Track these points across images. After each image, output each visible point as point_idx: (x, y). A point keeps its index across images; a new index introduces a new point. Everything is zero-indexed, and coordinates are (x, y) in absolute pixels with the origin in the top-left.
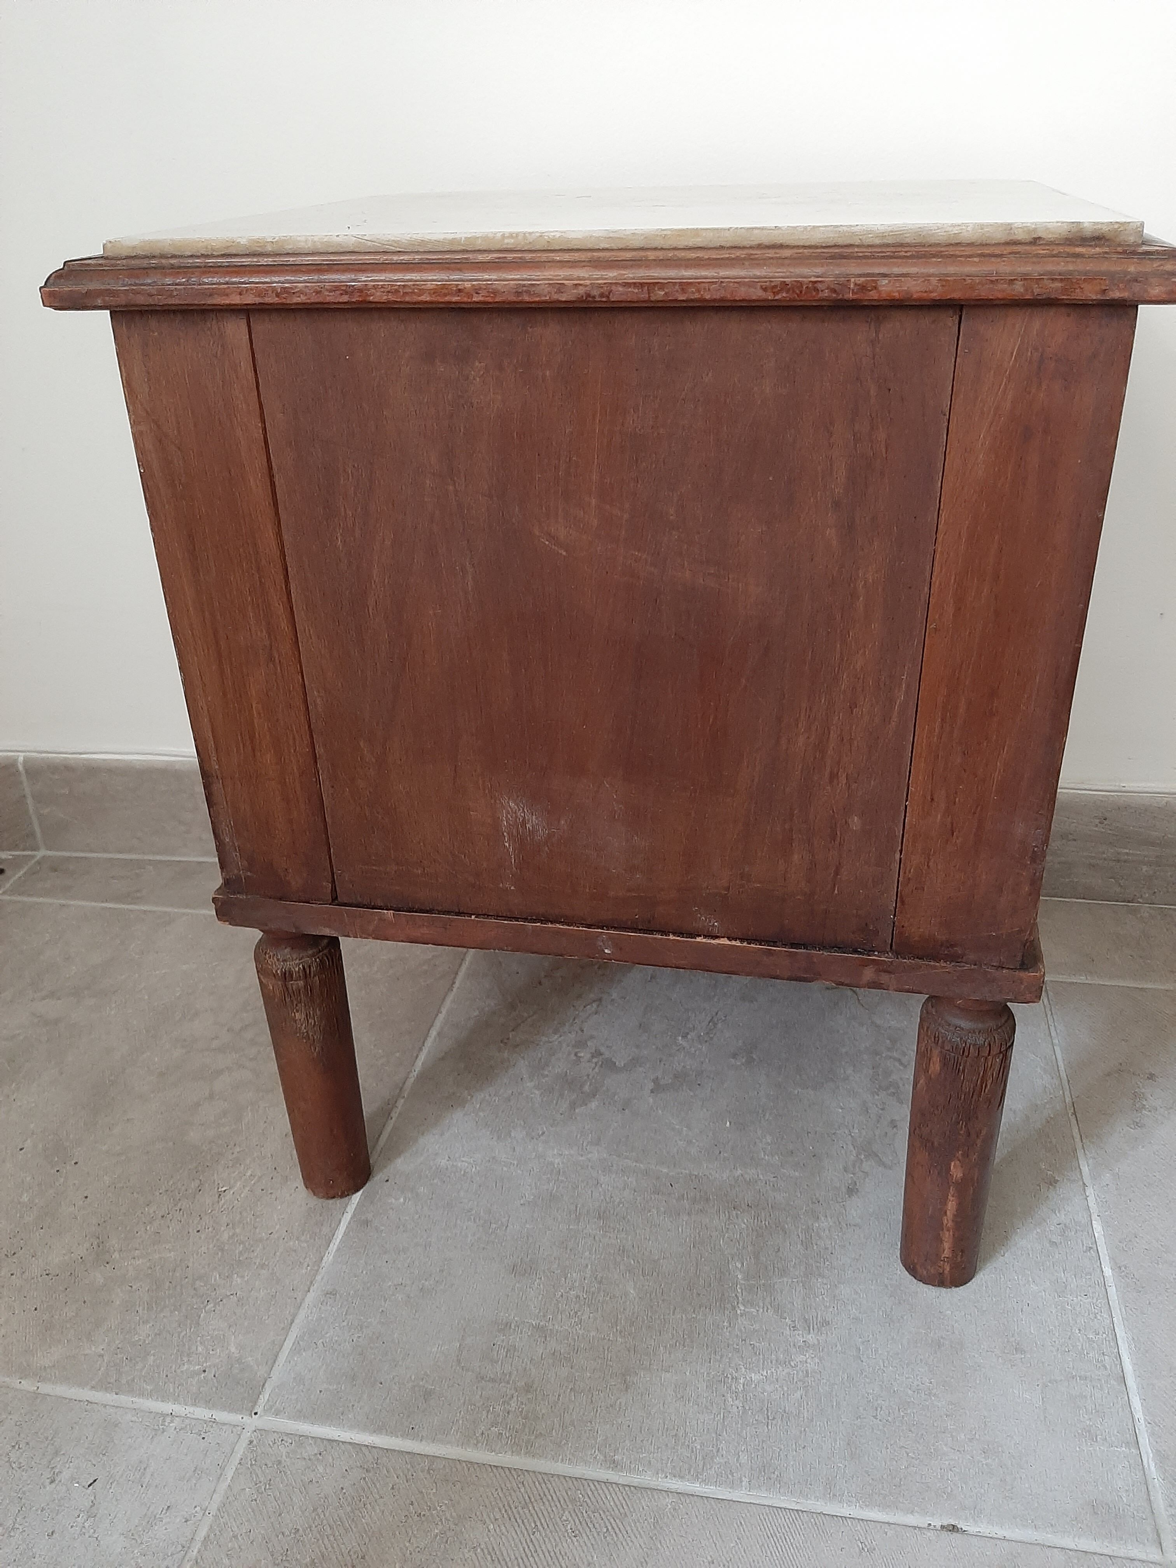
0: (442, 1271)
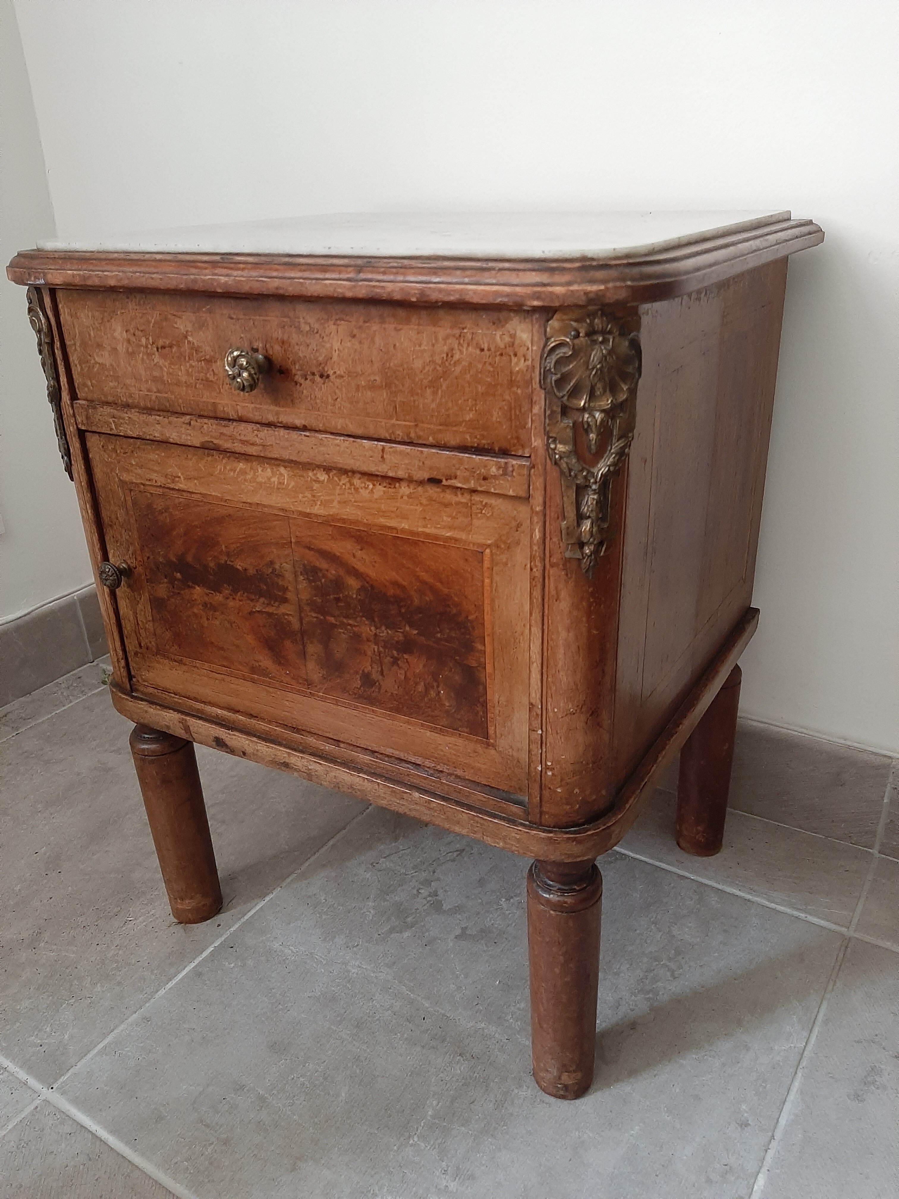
0: (225, 1029)
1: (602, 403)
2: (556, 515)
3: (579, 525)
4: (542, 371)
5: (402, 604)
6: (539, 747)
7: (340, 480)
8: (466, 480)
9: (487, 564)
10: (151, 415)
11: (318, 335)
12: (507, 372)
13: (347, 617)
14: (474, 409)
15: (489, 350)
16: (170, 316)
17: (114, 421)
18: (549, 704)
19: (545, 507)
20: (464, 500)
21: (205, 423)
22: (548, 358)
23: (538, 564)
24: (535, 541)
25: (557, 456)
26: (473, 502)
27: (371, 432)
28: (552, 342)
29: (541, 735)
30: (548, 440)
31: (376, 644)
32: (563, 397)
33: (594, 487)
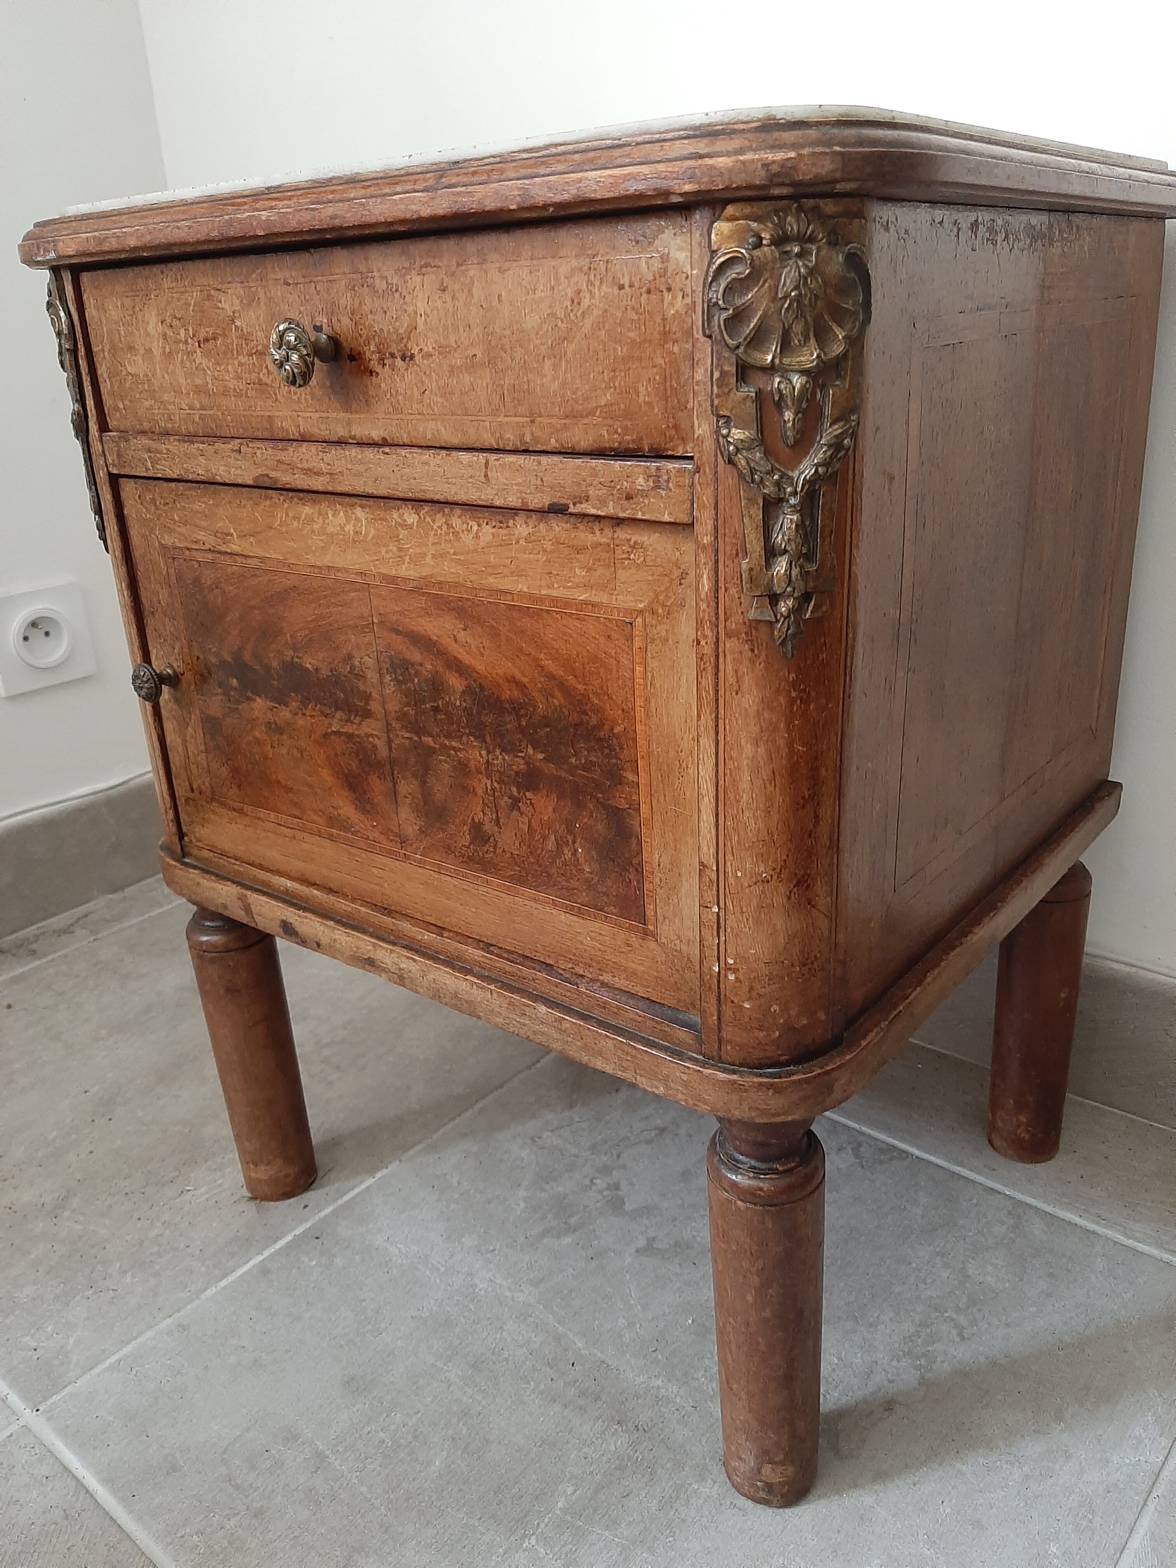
1: (803, 359)
2: (734, 552)
3: (768, 565)
4: (706, 305)
5: (522, 712)
6: (715, 934)
7: (434, 521)
8: (603, 502)
9: (638, 643)
10: (193, 443)
11: (397, 295)
12: (658, 320)
13: (448, 736)
14: (612, 385)
15: (631, 286)
16: (212, 292)
17: (150, 457)
18: (728, 864)
19: (716, 538)
20: (604, 540)
21: (259, 448)
22: (714, 284)
23: (708, 633)
24: (703, 596)
25: (731, 448)
26: (617, 542)
27: (472, 438)
28: (720, 257)
29: (718, 914)
30: (718, 421)
31: (489, 777)
32: (738, 347)
33: (792, 501)
